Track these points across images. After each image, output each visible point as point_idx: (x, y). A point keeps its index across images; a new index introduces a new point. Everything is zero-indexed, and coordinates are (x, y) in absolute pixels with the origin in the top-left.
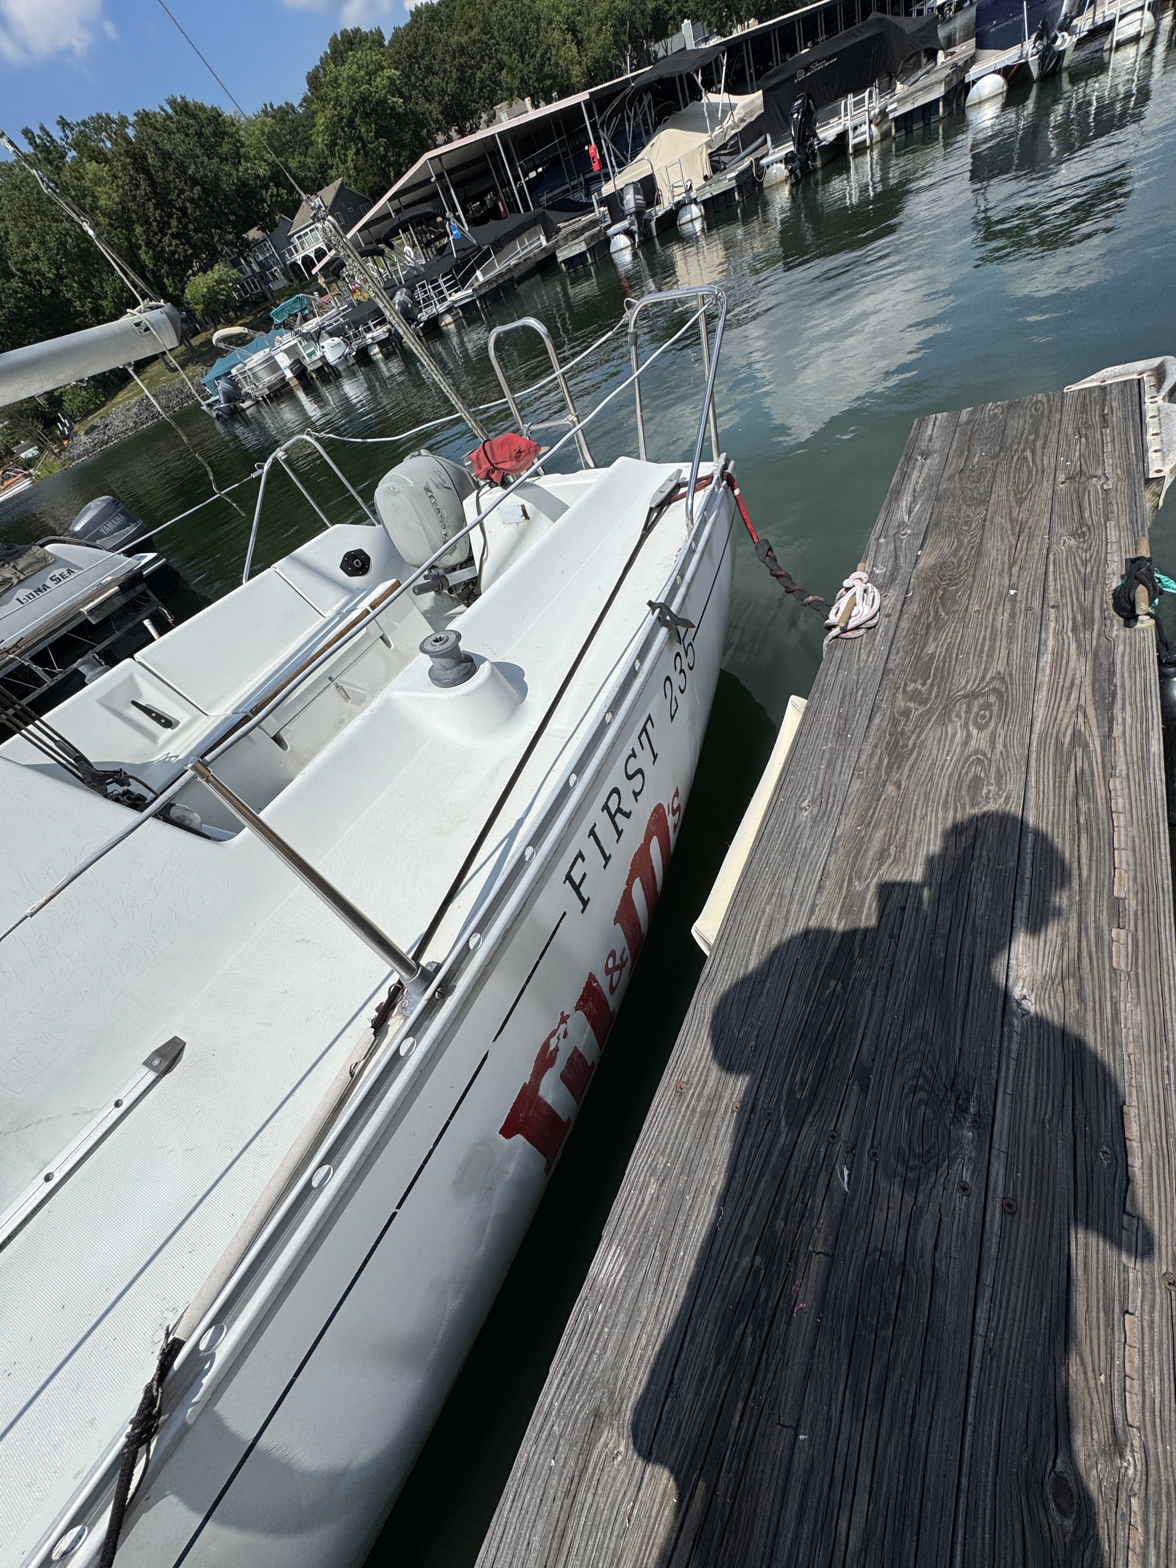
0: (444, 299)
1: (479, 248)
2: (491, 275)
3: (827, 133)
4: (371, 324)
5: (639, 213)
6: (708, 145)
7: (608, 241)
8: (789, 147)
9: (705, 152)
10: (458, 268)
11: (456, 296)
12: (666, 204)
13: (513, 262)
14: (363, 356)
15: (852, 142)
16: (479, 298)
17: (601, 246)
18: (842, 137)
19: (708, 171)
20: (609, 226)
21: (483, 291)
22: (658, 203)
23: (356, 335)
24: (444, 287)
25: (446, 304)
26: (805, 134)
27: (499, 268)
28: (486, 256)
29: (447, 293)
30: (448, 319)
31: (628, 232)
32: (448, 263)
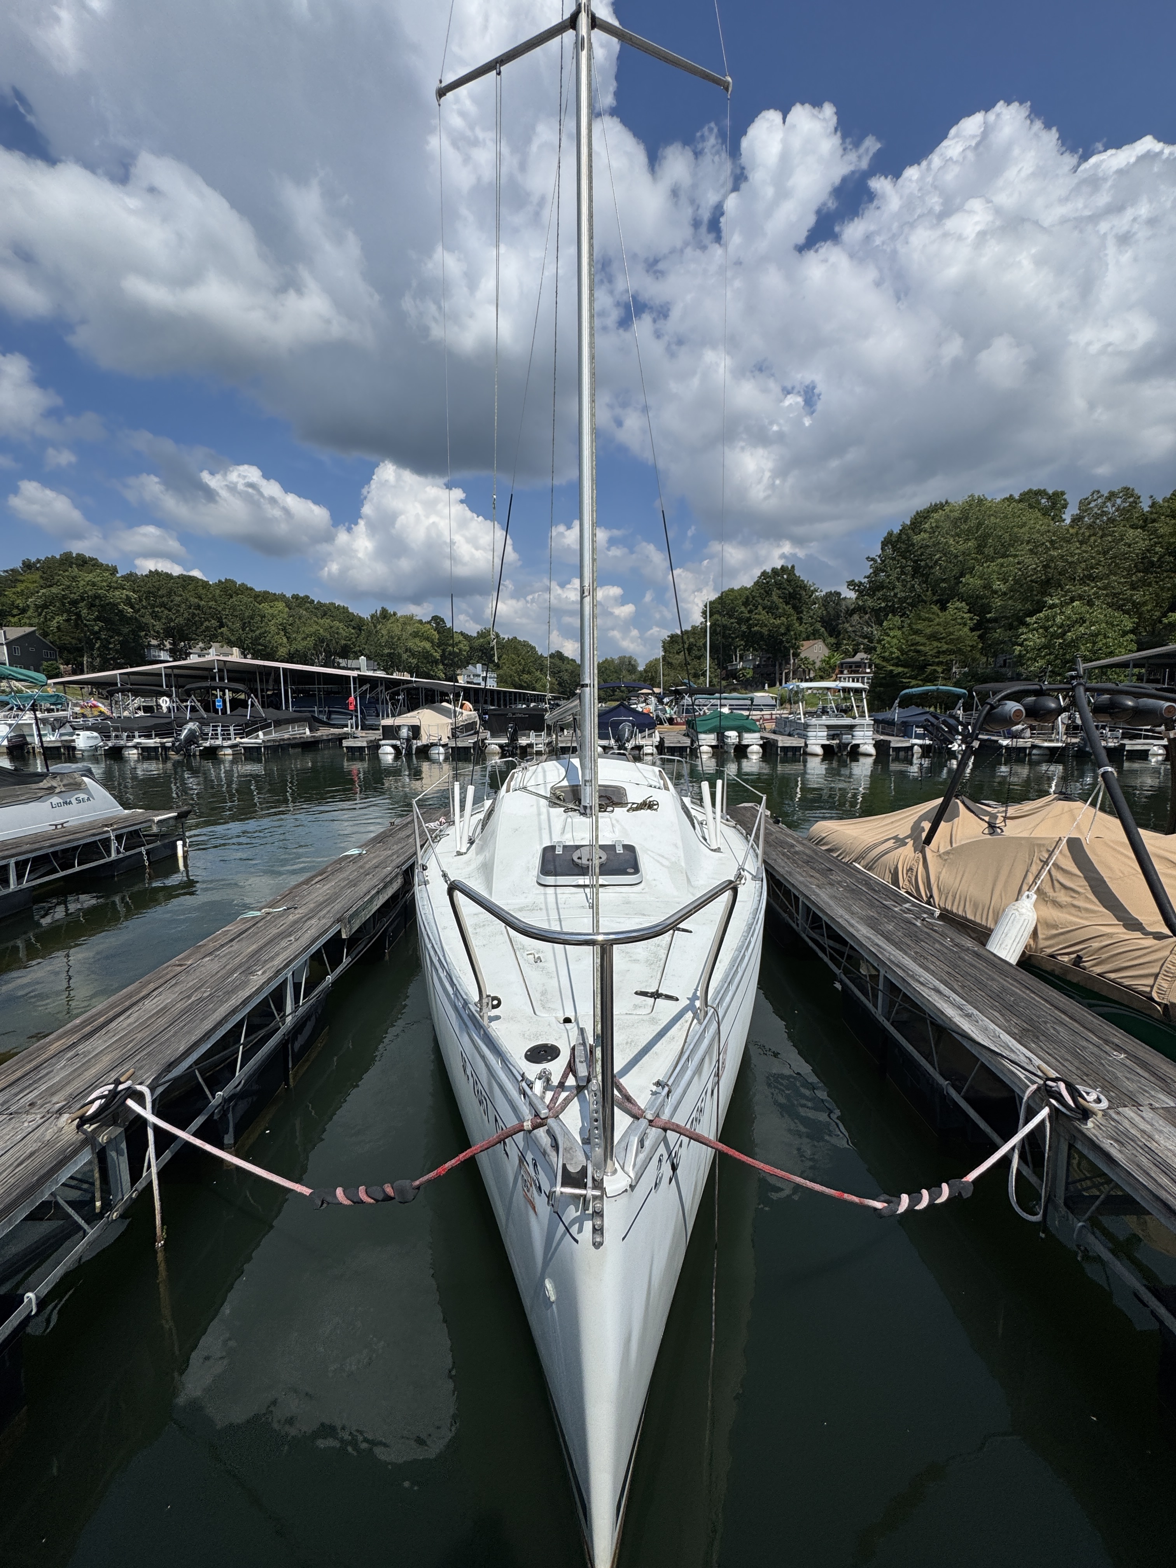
0: (230, 739)
1: (266, 720)
2: (268, 737)
3: (523, 741)
4: (137, 734)
5: (408, 740)
6: (452, 724)
7: (378, 747)
8: (504, 741)
9: (450, 727)
10: (247, 725)
11: (238, 740)
12: (424, 740)
13: (286, 736)
14: (115, 754)
15: (535, 749)
16: (265, 747)
17: (375, 747)
18: (530, 746)
19: (450, 735)
20: (380, 740)
21: (269, 744)
22: (419, 739)
23: (116, 736)
24: (232, 732)
25: (229, 743)
26: (513, 739)
27: (274, 735)
28: (269, 725)
29: (232, 736)
30: (229, 751)
31: (394, 747)
32: (242, 720)
